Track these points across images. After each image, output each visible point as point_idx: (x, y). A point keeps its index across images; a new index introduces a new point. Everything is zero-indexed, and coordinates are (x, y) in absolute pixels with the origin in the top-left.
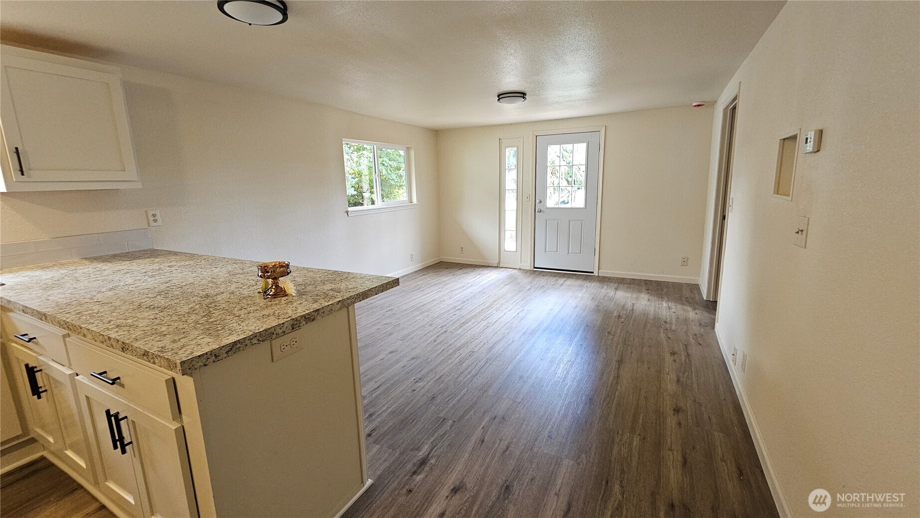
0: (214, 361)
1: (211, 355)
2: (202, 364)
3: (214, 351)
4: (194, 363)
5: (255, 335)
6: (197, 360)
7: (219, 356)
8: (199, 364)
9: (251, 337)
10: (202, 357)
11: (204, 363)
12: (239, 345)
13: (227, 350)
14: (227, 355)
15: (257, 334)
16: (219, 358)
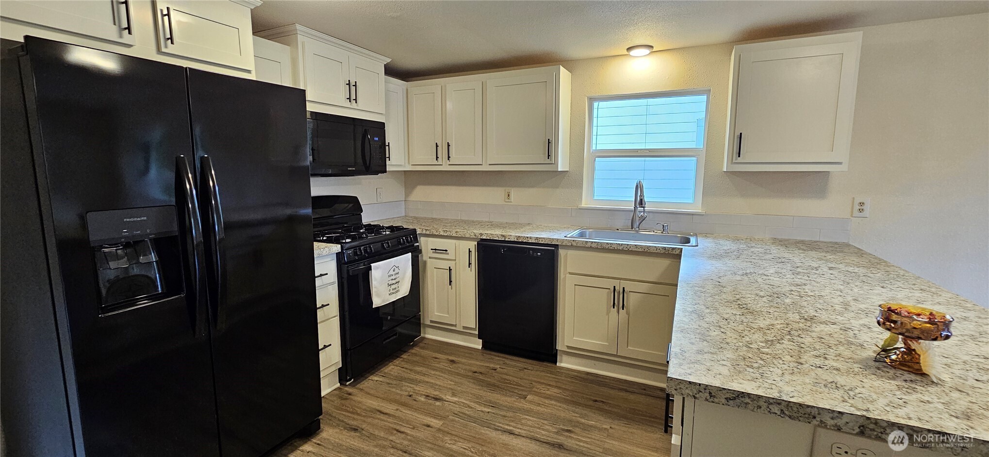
0: (707, 400)
1: (705, 389)
2: (691, 394)
3: (709, 388)
4: (682, 386)
5: (778, 402)
6: (687, 386)
7: (714, 397)
8: (687, 391)
9: (771, 401)
10: (693, 386)
11: (694, 394)
12: (747, 400)
13: (728, 396)
14: (726, 402)
15: (783, 402)
16: (715, 399)
